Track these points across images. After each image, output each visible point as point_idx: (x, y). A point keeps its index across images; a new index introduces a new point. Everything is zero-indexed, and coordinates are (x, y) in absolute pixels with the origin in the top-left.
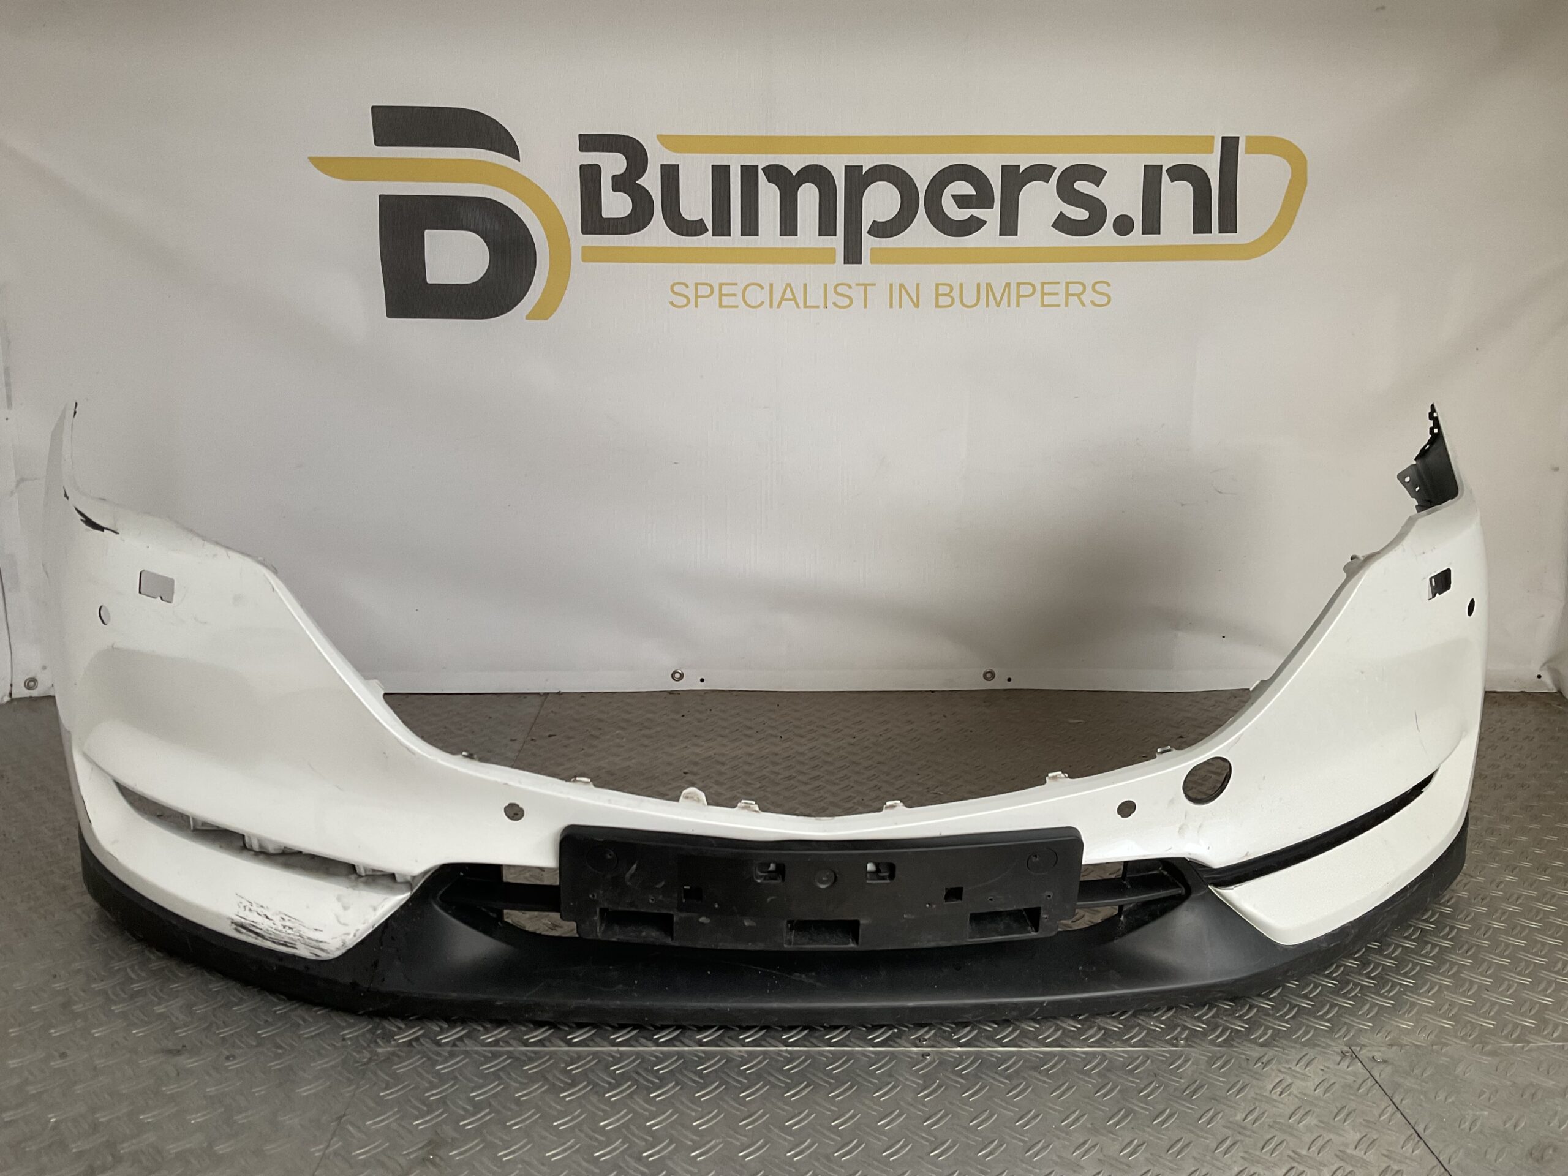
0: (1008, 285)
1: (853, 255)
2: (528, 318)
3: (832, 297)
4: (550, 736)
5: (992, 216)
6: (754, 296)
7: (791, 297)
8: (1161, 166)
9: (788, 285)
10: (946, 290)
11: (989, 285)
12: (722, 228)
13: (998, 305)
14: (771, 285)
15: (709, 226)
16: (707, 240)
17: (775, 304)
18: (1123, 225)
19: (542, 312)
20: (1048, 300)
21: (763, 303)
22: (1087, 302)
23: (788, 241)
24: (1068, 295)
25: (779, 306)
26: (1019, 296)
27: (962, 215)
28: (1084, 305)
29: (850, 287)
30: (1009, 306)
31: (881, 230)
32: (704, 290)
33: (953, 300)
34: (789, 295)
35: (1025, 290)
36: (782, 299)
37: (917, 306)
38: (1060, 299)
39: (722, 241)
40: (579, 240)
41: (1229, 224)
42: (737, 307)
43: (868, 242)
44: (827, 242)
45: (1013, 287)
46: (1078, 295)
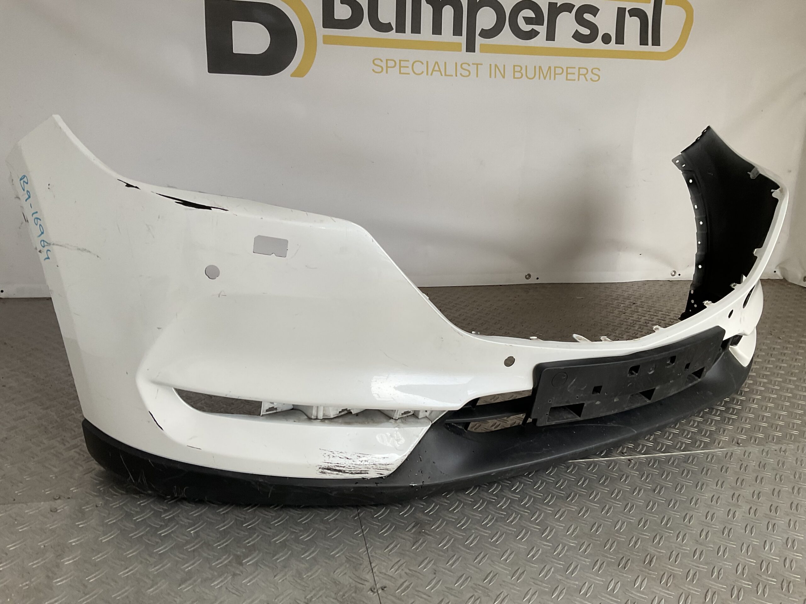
0: (550, 68)
1: (471, 47)
2: (292, 76)
3: (460, 70)
5: (542, 29)
6: (419, 68)
7: (438, 69)
8: (626, 8)
9: (437, 63)
10: (519, 69)
11: (540, 67)
12: (401, 29)
13: (545, 78)
14: (427, 62)
15: (394, 27)
16: (393, 35)
17: (430, 72)
18: (606, 39)
19: (300, 73)
20: (570, 77)
21: (423, 72)
22: (588, 78)
23: (437, 38)
24: (579, 75)
25: (432, 74)
26: (555, 74)
27: (526, 28)
28: (587, 80)
29: (469, 65)
30: (550, 79)
31: (486, 34)
32: (391, 64)
33: (522, 75)
34: (437, 68)
35: (559, 71)
36: (433, 70)
37: (504, 77)
38: (576, 77)
39: (400, 36)
40: (321, 31)
41: (656, 42)
42: (409, 74)
43: (479, 40)
44: (457, 39)
45: (552, 68)
46: (584, 75)
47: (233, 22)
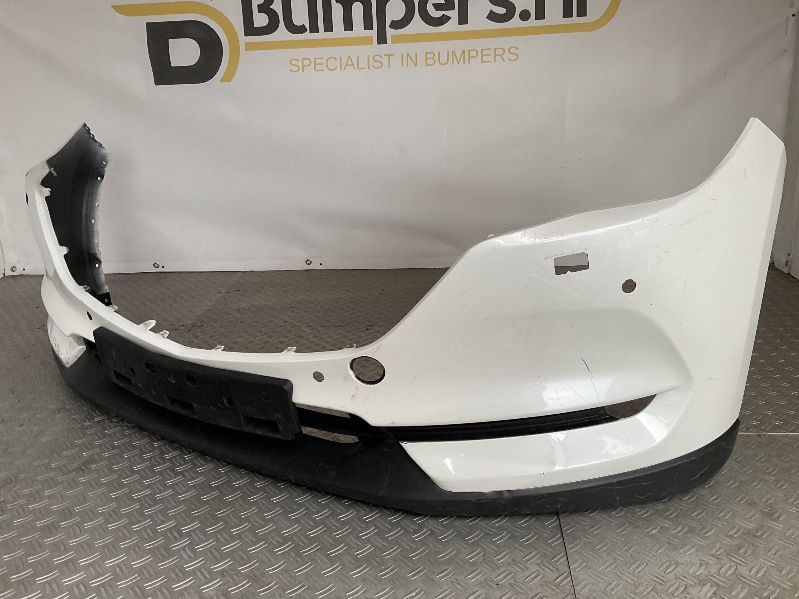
0: (464, 51)
1: (382, 39)
2: (221, 81)
3: (372, 62)
4: (237, 291)
5: (454, 14)
6: (332, 64)
7: (351, 64)
9: (349, 57)
10: (432, 56)
11: (453, 52)
12: (314, 29)
13: (458, 63)
14: (341, 58)
15: (308, 28)
16: (307, 35)
17: (343, 68)
18: (525, 16)
19: (227, 78)
20: (485, 59)
21: (336, 68)
22: (506, 59)
23: (349, 34)
24: (495, 55)
25: (345, 69)
26: (469, 57)
27: (438, 14)
28: (504, 61)
29: (381, 57)
30: (464, 63)
31: (396, 25)
32: (306, 62)
33: (435, 61)
34: (350, 63)
35: (473, 54)
36: (347, 65)
37: (416, 65)
38: (491, 58)
39: (314, 36)
40: (244, 40)
41: (582, 12)
42: (324, 70)
43: (390, 32)
44: (368, 33)
45: (466, 53)
46: (501, 56)
47: (170, 40)
